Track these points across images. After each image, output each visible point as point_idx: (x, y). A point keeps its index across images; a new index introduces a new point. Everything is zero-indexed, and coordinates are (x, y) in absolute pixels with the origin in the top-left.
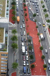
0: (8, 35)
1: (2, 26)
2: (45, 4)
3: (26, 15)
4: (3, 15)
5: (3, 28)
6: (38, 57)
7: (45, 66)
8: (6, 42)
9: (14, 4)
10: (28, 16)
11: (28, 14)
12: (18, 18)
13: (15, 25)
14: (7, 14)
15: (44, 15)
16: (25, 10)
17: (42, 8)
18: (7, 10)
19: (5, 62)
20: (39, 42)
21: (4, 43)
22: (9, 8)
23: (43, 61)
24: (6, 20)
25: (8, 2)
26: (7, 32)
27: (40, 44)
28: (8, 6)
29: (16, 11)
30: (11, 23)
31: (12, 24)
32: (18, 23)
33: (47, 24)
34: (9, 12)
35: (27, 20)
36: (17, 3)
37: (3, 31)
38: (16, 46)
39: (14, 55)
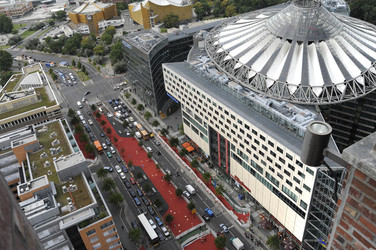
0: (95, 184)
1: (75, 174)
2: (134, 96)
3: (109, 131)
4: (67, 152)
5: (80, 176)
6: (169, 196)
7: (192, 207)
8: (98, 199)
9: (75, 121)
10: (114, 133)
11: (111, 127)
12: (97, 144)
13: (96, 161)
14: (74, 146)
15: (142, 117)
16: (103, 123)
17: (133, 106)
18: (69, 137)
19: (115, 239)
20: (158, 168)
21: (95, 202)
22: (71, 133)
23: (182, 199)
24: (77, 158)
25: (64, 123)
26: (89, 179)
27: (160, 172)
28: (68, 131)
29: (85, 133)
30: (88, 160)
31: (91, 161)
32: (101, 153)
33: (156, 130)
34: (74, 140)
35: (116, 140)
36: (81, 117)
37: (83, 181)
38: (119, 197)
39: (123, 216)
